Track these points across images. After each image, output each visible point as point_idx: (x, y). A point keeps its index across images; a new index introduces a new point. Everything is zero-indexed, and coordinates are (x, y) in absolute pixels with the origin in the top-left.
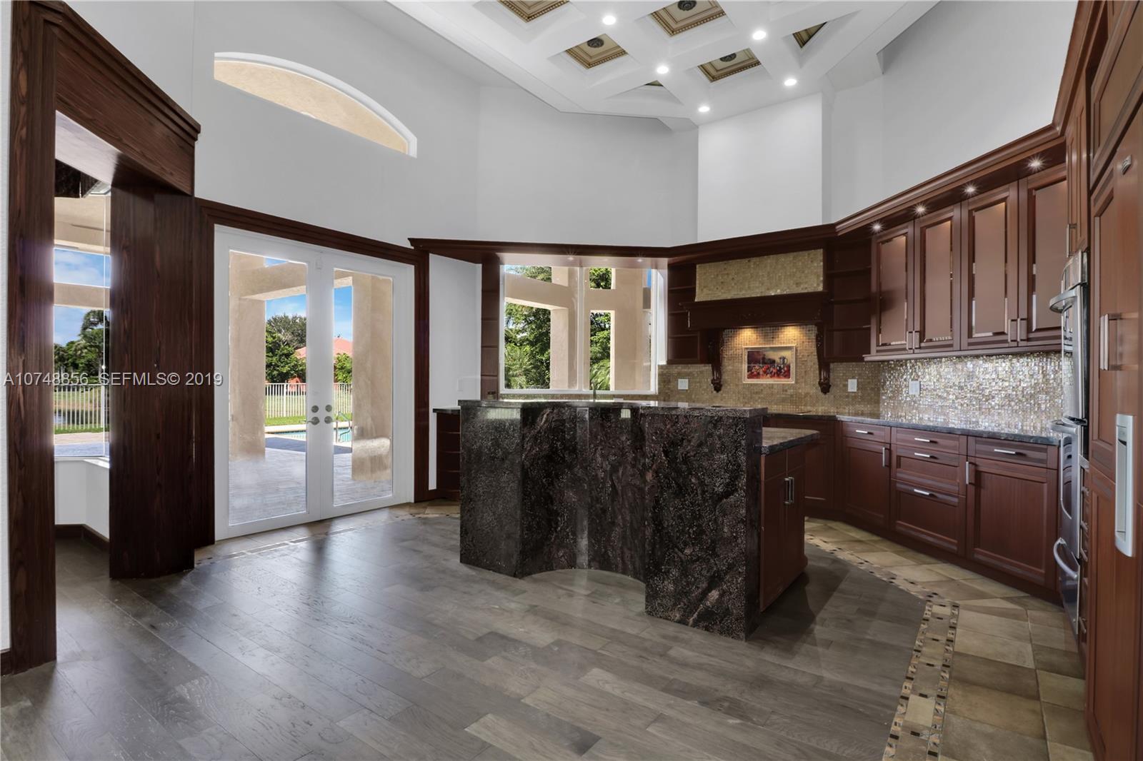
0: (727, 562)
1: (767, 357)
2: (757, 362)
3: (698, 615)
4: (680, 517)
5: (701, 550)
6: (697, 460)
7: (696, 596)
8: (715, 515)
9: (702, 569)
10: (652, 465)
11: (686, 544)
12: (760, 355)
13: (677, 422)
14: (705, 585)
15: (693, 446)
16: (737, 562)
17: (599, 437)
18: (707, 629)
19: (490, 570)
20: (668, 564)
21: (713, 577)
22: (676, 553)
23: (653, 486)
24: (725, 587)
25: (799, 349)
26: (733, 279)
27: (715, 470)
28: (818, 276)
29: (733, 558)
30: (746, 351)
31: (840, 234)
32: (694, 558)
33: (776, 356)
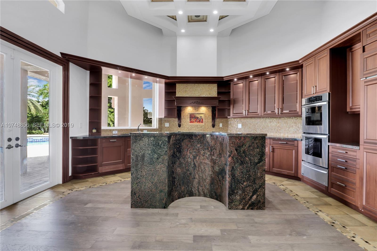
0: (259, 185)
1: (196, 116)
2: (192, 118)
3: (249, 205)
4: (242, 172)
5: (250, 182)
6: (248, 152)
7: (248, 199)
8: (255, 170)
9: (250, 189)
10: (231, 155)
11: (244, 181)
12: (194, 115)
13: (241, 139)
14: (251, 194)
15: (247, 147)
16: (262, 184)
17: (189, 146)
18: (252, 209)
19: (150, 208)
20: (237, 189)
21: (254, 191)
22: (240, 185)
23: (231, 163)
24: (258, 193)
25: (206, 114)
26: (189, 90)
27: (255, 155)
28: (216, 92)
29: (261, 183)
30: (189, 114)
31: (224, 80)
32: (247, 186)
33: (198, 116)
